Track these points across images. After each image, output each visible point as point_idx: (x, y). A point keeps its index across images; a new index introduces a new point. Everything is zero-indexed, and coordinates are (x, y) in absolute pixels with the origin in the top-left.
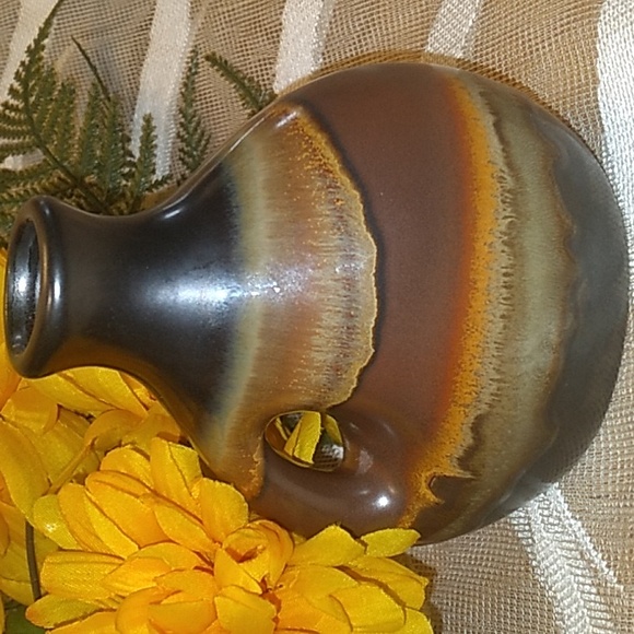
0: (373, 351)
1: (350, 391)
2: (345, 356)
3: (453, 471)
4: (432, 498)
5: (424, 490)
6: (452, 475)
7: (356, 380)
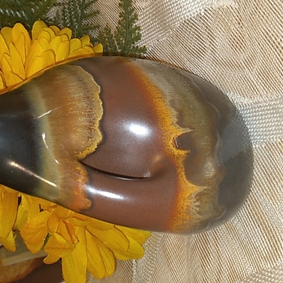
0: (100, 87)
1: (101, 107)
2: (88, 92)
3: (181, 131)
4: (183, 153)
5: (176, 152)
6: (181, 133)
7: (100, 100)
